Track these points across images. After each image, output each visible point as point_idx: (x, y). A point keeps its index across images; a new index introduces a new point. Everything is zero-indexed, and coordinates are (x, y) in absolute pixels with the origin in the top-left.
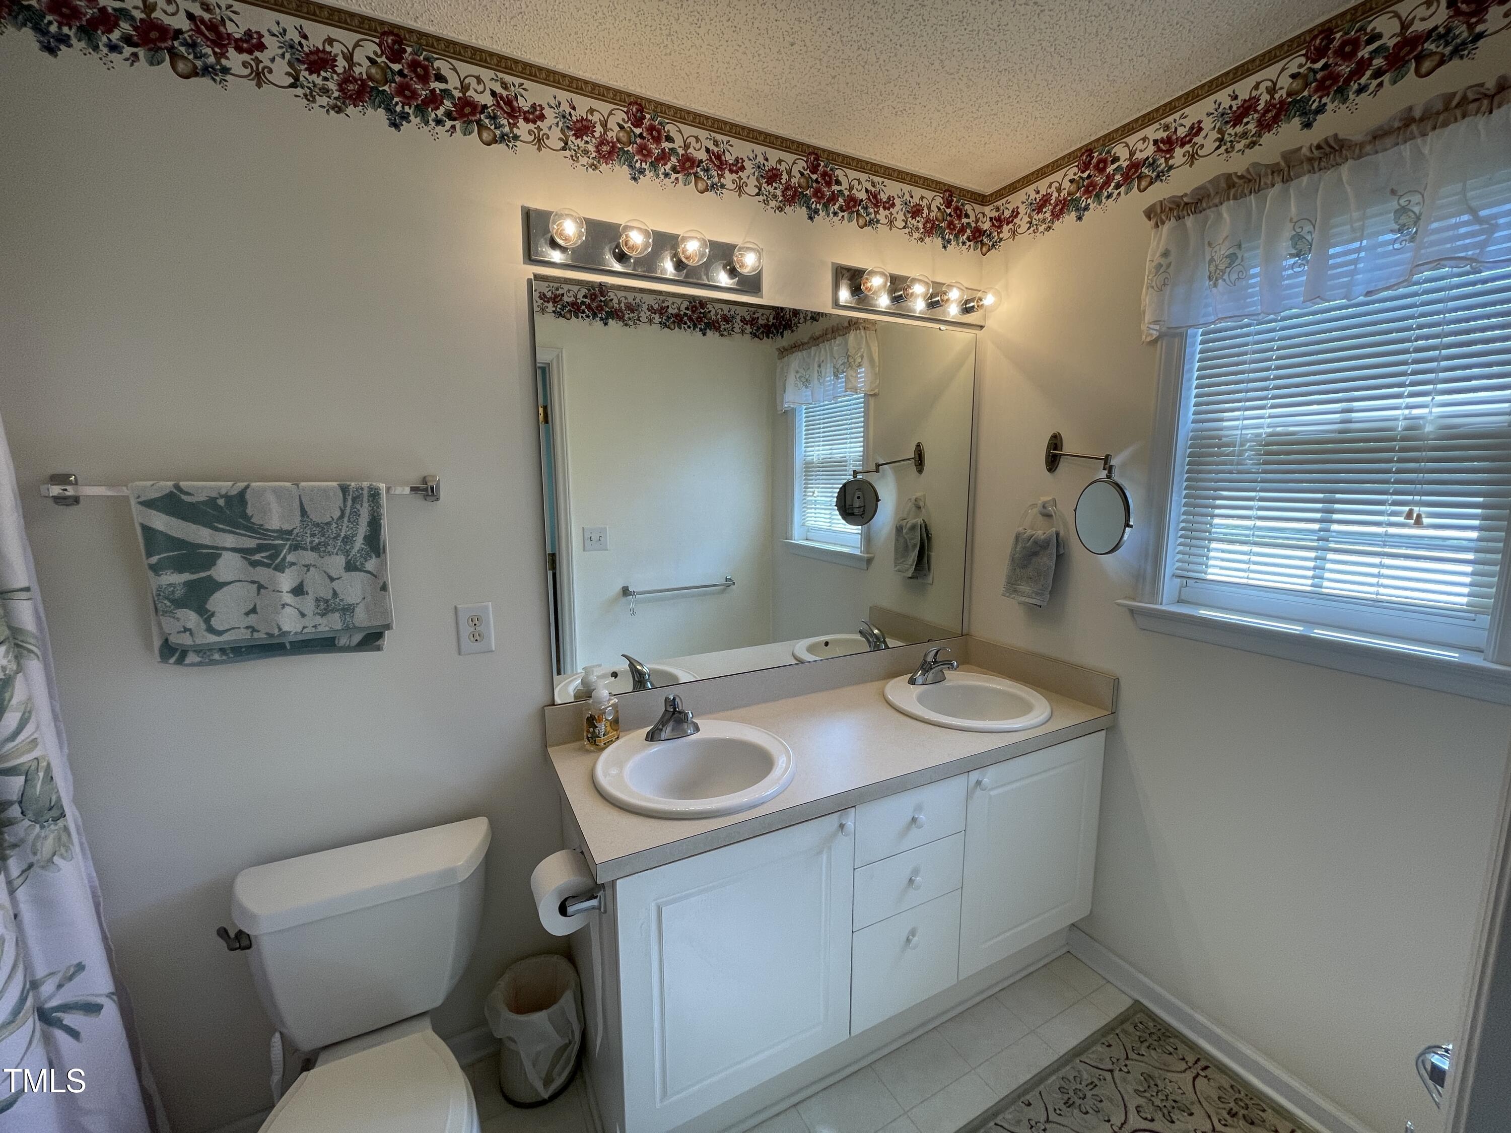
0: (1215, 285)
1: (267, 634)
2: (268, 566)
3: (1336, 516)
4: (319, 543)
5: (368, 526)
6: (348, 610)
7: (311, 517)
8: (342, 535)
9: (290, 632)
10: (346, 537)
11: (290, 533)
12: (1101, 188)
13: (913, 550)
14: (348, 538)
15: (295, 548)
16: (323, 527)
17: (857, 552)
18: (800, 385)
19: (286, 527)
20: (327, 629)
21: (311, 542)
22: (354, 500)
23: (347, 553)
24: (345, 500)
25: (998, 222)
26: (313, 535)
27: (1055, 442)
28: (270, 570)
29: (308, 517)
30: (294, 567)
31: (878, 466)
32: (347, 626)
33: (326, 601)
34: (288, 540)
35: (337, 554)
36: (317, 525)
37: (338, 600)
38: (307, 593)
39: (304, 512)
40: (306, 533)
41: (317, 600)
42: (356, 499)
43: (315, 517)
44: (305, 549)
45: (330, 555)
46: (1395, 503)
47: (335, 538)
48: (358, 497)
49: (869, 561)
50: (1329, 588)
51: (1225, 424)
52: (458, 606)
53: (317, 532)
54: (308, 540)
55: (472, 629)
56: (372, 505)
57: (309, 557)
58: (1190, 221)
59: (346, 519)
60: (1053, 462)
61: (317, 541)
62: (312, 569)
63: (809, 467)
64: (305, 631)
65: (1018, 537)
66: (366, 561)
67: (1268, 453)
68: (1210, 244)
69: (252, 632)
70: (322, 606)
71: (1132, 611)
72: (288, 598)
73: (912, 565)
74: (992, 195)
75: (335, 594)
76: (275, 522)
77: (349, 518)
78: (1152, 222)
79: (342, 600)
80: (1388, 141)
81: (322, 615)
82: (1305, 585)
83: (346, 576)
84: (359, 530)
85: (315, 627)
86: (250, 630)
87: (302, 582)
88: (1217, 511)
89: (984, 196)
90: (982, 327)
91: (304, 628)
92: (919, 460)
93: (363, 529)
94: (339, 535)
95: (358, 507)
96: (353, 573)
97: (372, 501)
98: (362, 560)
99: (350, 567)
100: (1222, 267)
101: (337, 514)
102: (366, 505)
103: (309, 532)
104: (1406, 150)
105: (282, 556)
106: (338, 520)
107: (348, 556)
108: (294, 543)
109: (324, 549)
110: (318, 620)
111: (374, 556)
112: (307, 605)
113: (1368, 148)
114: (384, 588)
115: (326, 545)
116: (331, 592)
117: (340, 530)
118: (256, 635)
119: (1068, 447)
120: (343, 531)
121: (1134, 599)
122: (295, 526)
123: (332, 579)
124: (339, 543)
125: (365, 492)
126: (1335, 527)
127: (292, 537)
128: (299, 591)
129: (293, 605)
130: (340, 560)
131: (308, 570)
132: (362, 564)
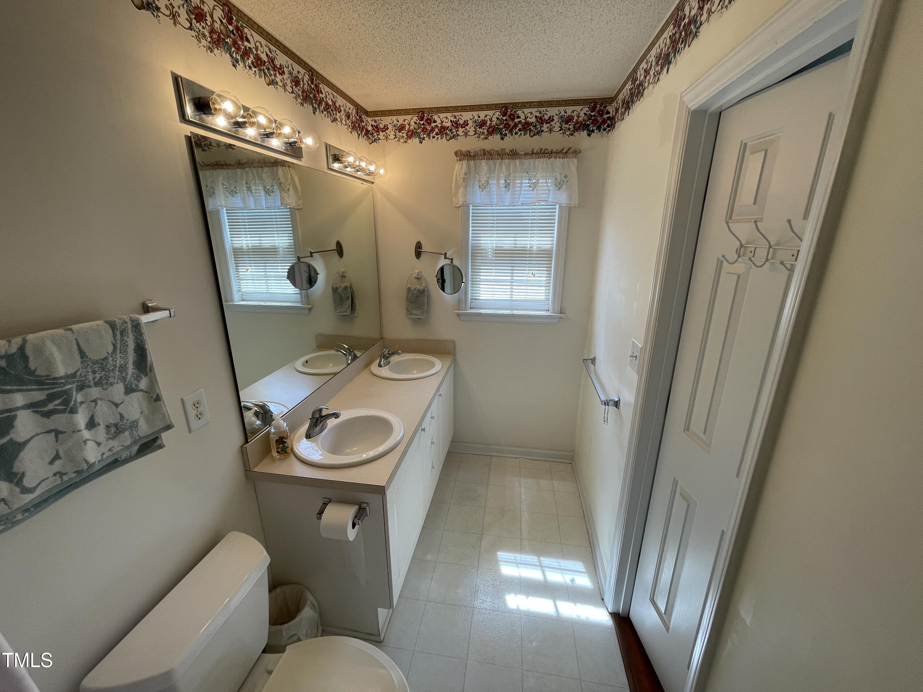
0: (483, 191)
1: (75, 472)
2: (63, 411)
3: (514, 275)
4: (101, 378)
5: (134, 352)
6: (134, 425)
7: (90, 357)
8: (118, 365)
9: (95, 462)
10: (121, 366)
11: (74, 375)
12: (430, 132)
13: (347, 301)
14: (122, 367)
15: (81, 387)
16: (102, 363)
17: (299, 305)
18: (228, 194)
19: (70, 371)
20: (120, 448)
21: (94, 379)
22: (122, 333)
23: (124, 379)
24: (114, 335)
25: (377, 129)
26: (94, 372)
27: (419, 246)
28: (66, 415)
29: (87, 357)
30: (84, 406)
31: (311, 253)
32: (135, 439)
33: (116, 425)
34: (74, 382)
35: (117, 383)
36: (95, 362)
37: (125, 421)
38: (99, 425)
39: (82, 354)
40: (88, 372)
41: (108, 427)
42: (123, 332)
43: (93, 356)
44: (89, 387)
45: (112, 385)
46: (528, 270)
47: (114, 369)
48: (124, 330)
49: (310, 310)
50: (515, 298)
51: (481, 242)
52: (184, 398)
53: (96, 369)
54: (91, 378)
55: (196, 411)
56: (136, 334)
57: (95, 392)
58: (472, 162)
59: (118, 351)
60: (418, 254)
61: (98, 376)
62: (99, 402)
63: (238, 252)
64: (105, 456)
65: (409, 289)
66: (139, 382)
67: (496, 253)
68: (478, 174)
69: (61, 477)
70: (113, 430)
71: (458, 315)
72: (86, 434)
73: (348, 308)
74: (371, 112)
75: (122, 416)
76: (61, 371)
77: (120, 350)
78: (458, 158)
79: (127, 420)
80: (528, 157)
81: (113, 438)
82: (508, 297)
83: (127, 398)
84: (129, 358)
85: (110, 450)
86: (58, 475)
87: (92, 416)
88: (482, 274)
89: (367, 112)
90: (373, 183)
91: (103, 454)
92: (340, 250)
93: (131, 356)
94: (115, 366)
95: (126, 338)
96: (132, 395)
97: (135, 331)
98: (136, 382)
99: (129, 390)
100: (485, 185)
101: (110, 349)
102: (131, 335)
103: (90, 370)
104: (532, 161)
105: (73, 399)
106: (112, 354)
107: (125, 381)
108: (79, 383)
109: (105, 382)
110: (112, 443)
111: (143, 376)
112: (101, 433)
113: (523, 157)
114: (158, 398)
115: (107, 378)
116: (118, 417)
117: (116, 361)
118: (65, 478)
119: (424, 248)
120: (118, 362)
121: (459, 310)
122: (77, 369)
123: (117, 405)
124: (117, 373)
125: (129, 325)
126: (515, 278)
127: (76, 379)
128: (91, 424)
129: (91, 439)
130: (119, 388)
131: (96, 404)
132: (137, 385)
